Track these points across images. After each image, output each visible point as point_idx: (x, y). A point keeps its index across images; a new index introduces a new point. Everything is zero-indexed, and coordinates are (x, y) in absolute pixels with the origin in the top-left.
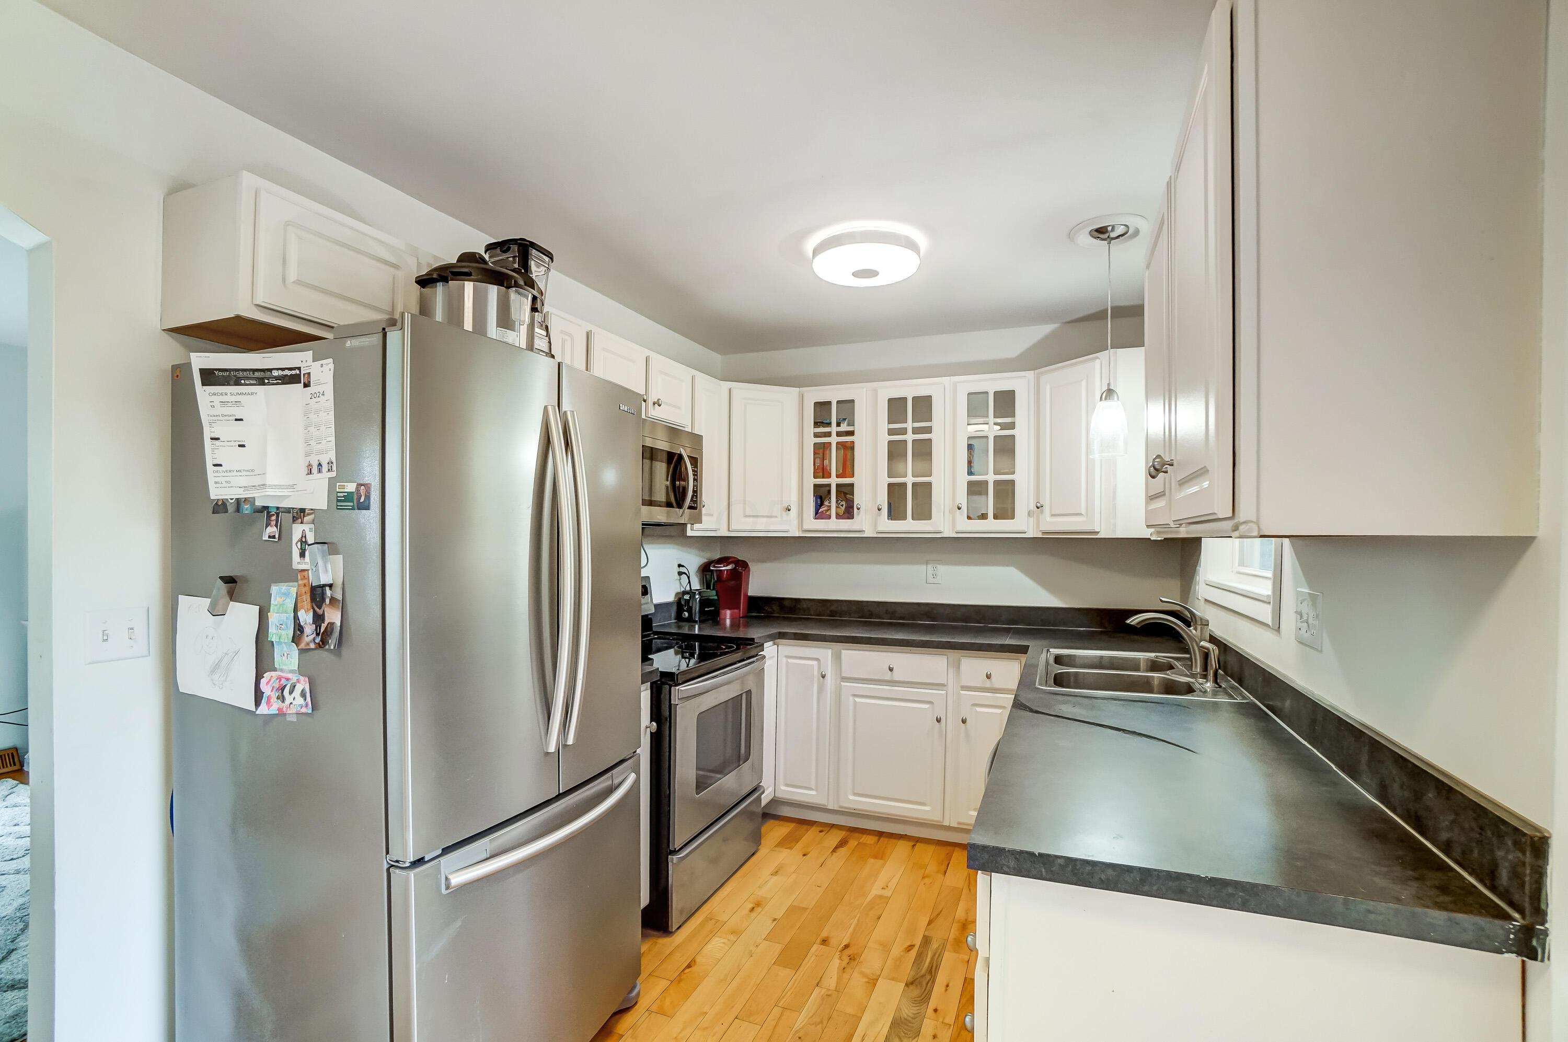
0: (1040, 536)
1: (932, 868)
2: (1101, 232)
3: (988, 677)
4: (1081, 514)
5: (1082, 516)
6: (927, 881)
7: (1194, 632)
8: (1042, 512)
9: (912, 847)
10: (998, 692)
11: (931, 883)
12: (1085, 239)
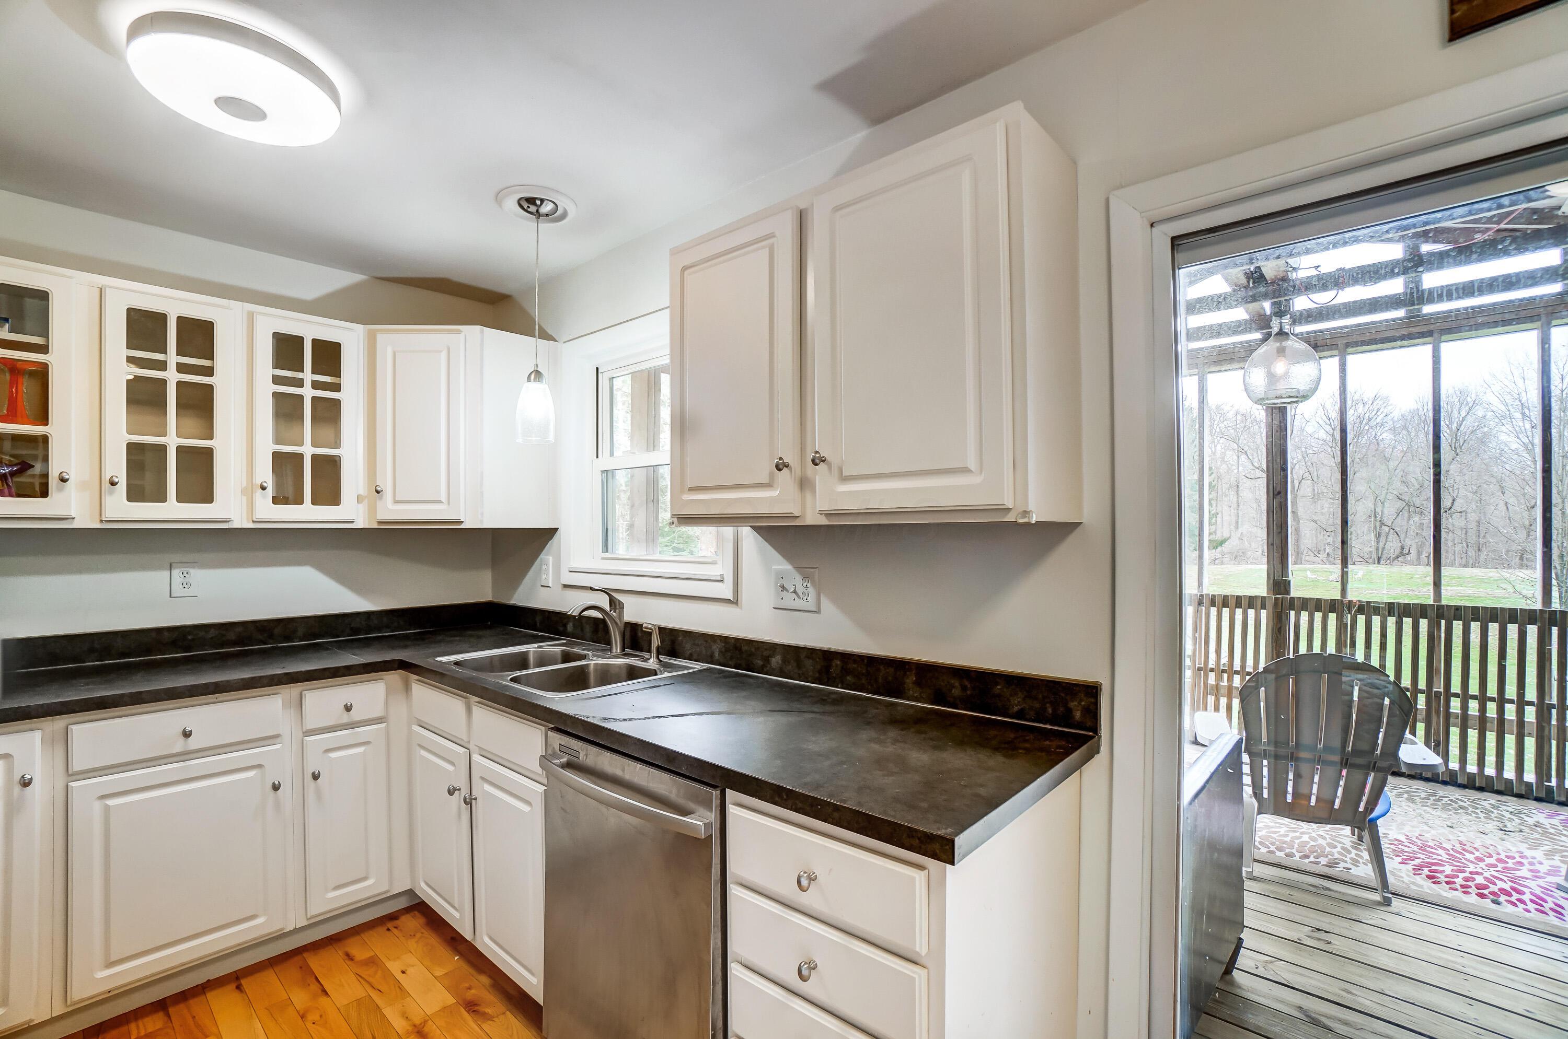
0: (376, 526)
1: (300, 998)
2: (530, 204)
3: (348, 708)
4: (440, 502)
5: (441, 504)
6: (311, 1017)
7: (614, 614)
8: (381, 498)
9: (237, 991)
10: (358, 725)
11: (321, 1016)
12: (511, 204)
